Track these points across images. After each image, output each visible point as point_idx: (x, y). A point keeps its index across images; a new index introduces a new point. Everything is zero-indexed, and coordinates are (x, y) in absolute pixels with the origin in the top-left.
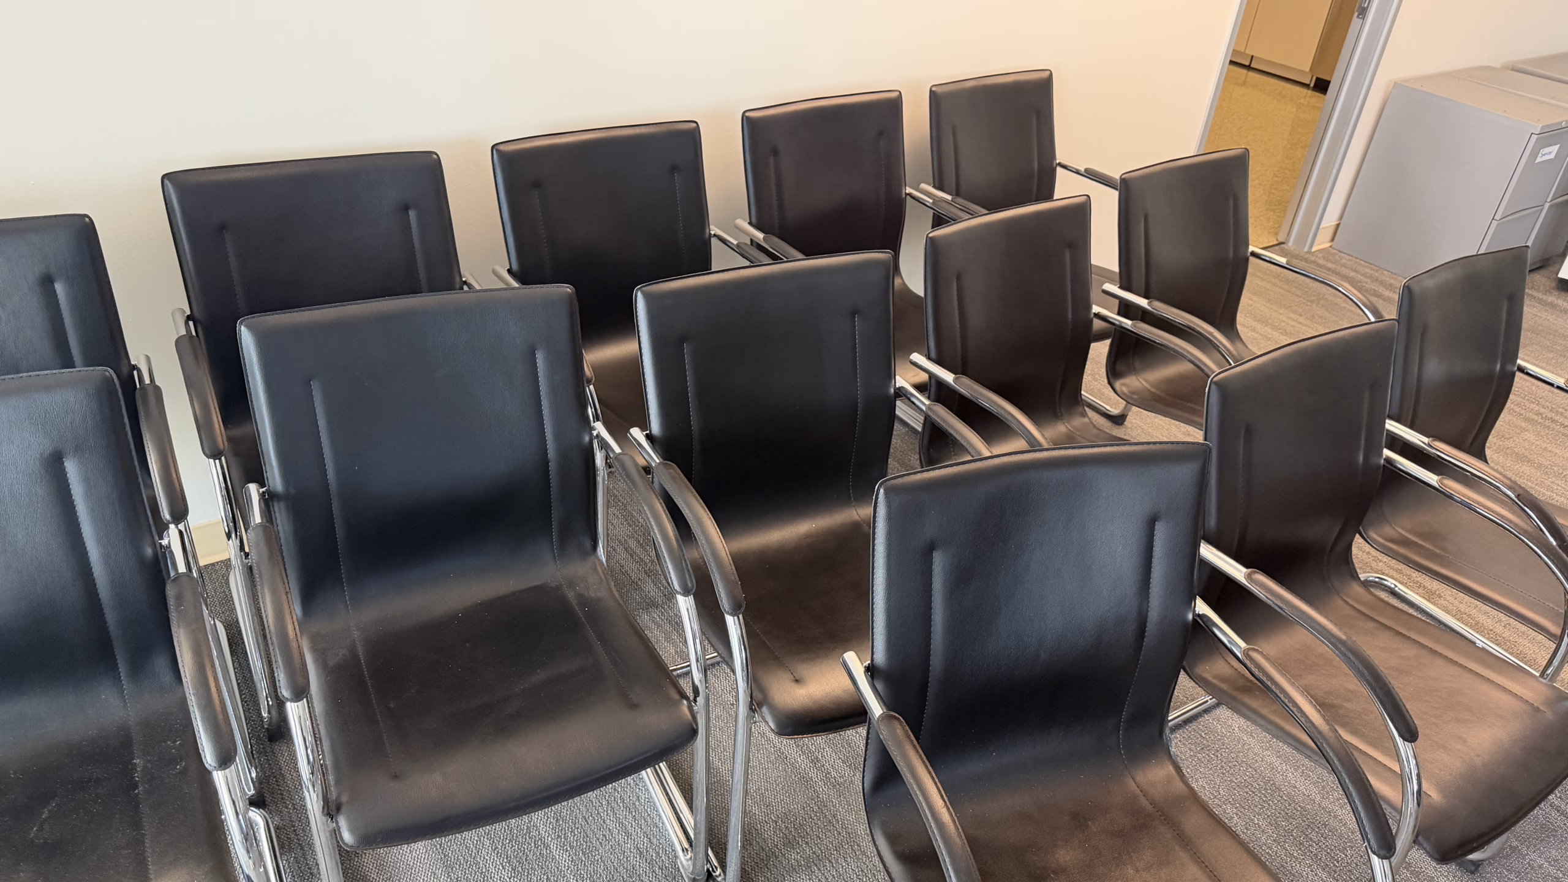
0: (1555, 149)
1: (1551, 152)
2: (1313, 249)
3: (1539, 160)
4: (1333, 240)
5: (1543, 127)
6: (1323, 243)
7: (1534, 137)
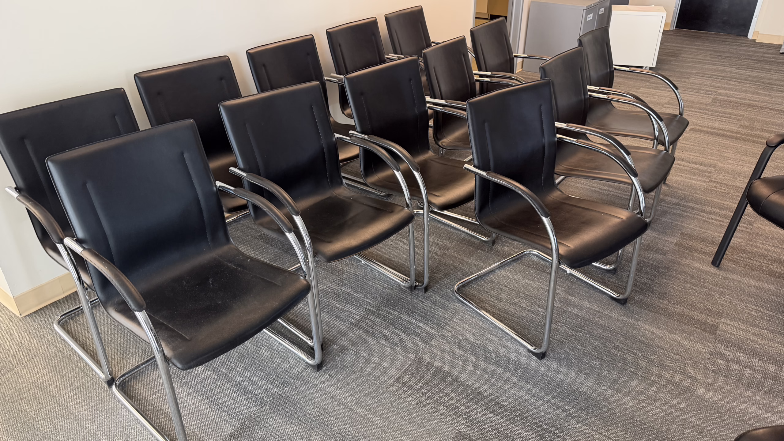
0: (591, 15)
1: (591, 16)
2: (517, 72)
3: (587, 20)
4: (522, 67)
5: (587, 7)
6: (519, 69)
7: (585, 11)
